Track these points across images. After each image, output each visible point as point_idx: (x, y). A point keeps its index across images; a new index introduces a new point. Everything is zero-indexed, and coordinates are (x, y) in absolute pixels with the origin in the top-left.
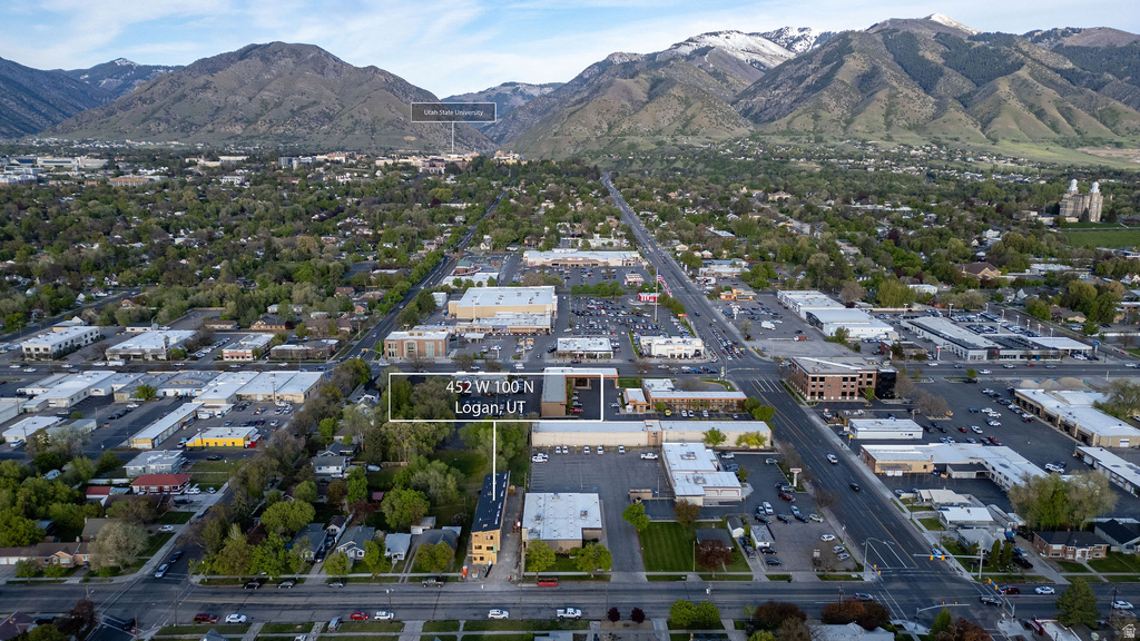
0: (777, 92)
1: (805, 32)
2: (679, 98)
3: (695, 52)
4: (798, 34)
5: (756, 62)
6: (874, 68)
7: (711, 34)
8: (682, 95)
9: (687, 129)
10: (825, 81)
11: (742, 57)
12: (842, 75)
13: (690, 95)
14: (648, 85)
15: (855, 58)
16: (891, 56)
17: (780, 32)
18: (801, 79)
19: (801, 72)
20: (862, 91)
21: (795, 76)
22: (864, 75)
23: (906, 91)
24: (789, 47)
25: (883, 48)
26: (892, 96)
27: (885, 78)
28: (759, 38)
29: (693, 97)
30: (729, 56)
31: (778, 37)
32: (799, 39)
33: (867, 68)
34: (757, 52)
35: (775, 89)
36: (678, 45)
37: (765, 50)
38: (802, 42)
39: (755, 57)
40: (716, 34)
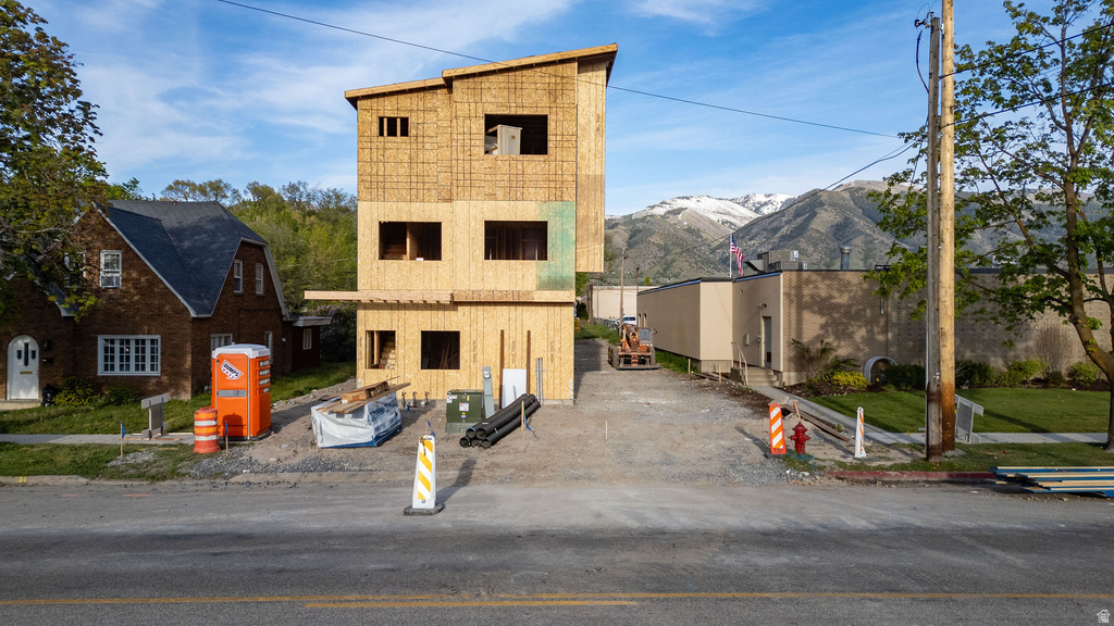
0: (753, 242)
1: (771, 198)
2: (659, 246)
3: (669, 212)
4: (764, 200)
5: (727, 222)
6: (846, 218)
7: (683, 198)
8: (661, 242)
9: (668, 272)
10: (800, 231)
11: (714, 218)
12: (816, 224)
13: (669, 243)
14: (627, 235)
15: (826, 210)
16: (861, 210)
17: (747, 199)
18: (776, 230)
19: (774, 224)
20: (838, 239)
21: (769, 228)
22: (837, 225)
23: (881, 238)
24: (757, 210)
25: (852, 203)
26: (867, 243)
27: (859, 227)
28: (728, 202)
29: (672, 244)
30: (702, 217)
31: (746, 202)
32: (766, 204)
33: (839, 219)
34: (729, 214)
35: (750, 240)
36: (653, 207)
37: (734, 212)
38: (769, 206)
39: (726, 218)
40: (687, 198)
